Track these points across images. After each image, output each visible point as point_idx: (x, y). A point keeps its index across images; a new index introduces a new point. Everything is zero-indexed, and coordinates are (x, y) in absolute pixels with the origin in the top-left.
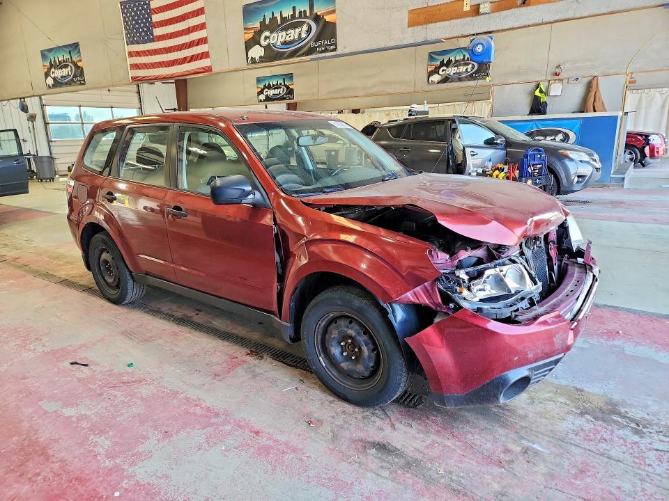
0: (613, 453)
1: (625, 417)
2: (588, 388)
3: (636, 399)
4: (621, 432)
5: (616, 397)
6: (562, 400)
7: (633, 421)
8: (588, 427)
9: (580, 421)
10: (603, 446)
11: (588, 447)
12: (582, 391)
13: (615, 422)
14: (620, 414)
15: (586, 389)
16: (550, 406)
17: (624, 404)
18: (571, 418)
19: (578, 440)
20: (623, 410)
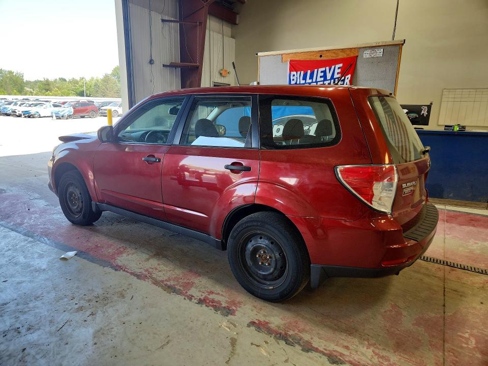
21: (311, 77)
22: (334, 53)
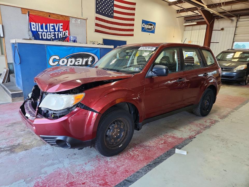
0: (4, 141)
1: (6, 150)
2: (24, 152)
3: (5, 158)
4: (5, 146)
5: (13, 155)
6: (28, 144)
7: (3, 151)
8: (15, 142)
9: (18, 142)
10: (8, 140)
11: (11, 138)
12: (25, 150)
13: (8, 147)
14: (8, 150)
15: (24, 151)
16: (29, 141)
17: (9, 154)
18: (21, 141)
19: (15, 138)
20: (8, 152)
21: (46, 28)
22: (57, 16)
